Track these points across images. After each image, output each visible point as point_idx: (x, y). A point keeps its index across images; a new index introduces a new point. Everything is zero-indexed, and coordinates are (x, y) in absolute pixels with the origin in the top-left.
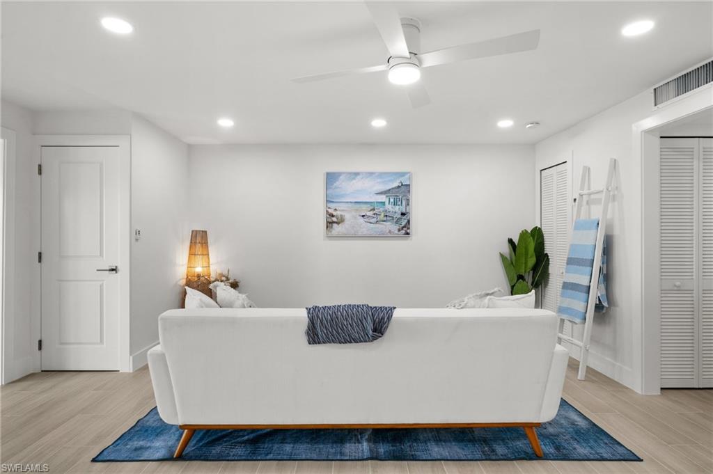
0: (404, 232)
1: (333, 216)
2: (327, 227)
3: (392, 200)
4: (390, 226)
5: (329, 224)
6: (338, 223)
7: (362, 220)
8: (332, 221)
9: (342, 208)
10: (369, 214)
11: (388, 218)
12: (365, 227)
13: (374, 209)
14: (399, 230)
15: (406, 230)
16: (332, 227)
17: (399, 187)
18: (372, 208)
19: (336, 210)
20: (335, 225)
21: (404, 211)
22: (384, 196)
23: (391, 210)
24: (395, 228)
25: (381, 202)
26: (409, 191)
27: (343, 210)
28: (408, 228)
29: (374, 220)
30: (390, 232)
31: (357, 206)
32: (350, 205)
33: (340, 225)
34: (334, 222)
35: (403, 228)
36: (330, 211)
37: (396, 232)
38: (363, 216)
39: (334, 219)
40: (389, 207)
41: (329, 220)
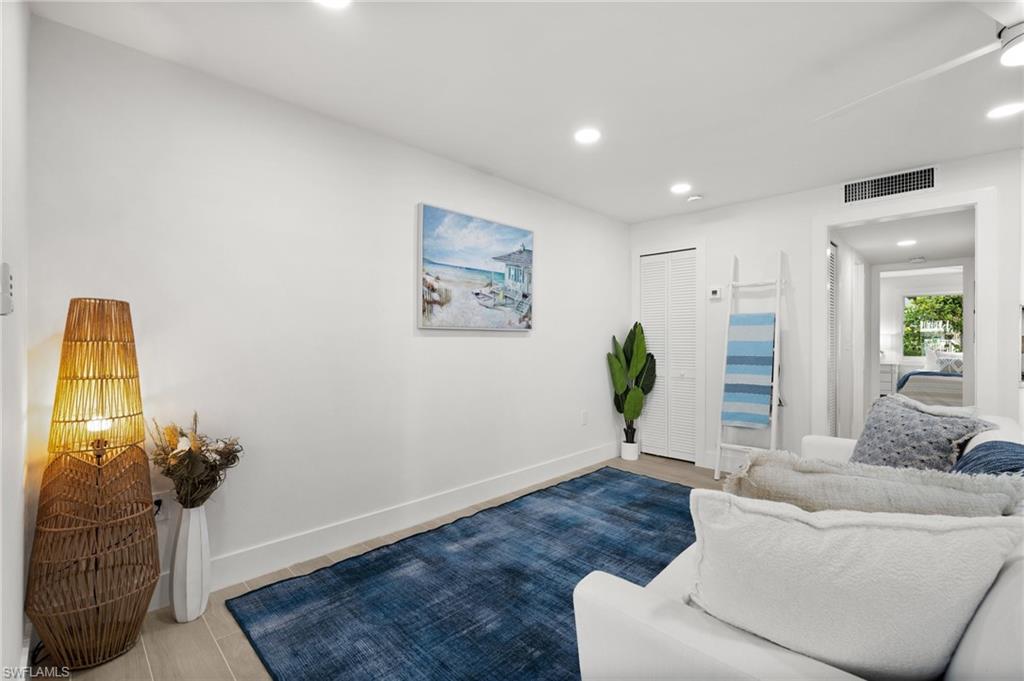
0: (524, 323)
1: (433, 290)
2: (424, 311)
3: (513, 272)
4: (509, 314)
5: (428, 305)
6: (441, 304)
7: (474, 301)
8: (431, 300)
9: (448, 277)
10: (486, 291)
11: (510, 301)
12: (479, 314)
13: (490, 285)
14: (520, 322)
15: (527, 324)
16: (431, 311)
17: (521, 252)
18: (488, 281)
19: (438, 278)
20: (436, 307)
21: (526, 292)
22: (504, 264)
23: (512, 288)
24: (515, 317)
25: (500, 274)
26: (531, 261)
27: (449, 281)
28: (530, 319)
29: (490, 303)
30: (510, 323)
31: (470, 275)
32: (460, 273)
33: (444, 307)
34: (435, 302)
35: (525, 317)
36: (430, 280)
37: (517, 324)
38: (477, 294)
39: (435, 296)
40: (509, 282)
41: (427, 297)
